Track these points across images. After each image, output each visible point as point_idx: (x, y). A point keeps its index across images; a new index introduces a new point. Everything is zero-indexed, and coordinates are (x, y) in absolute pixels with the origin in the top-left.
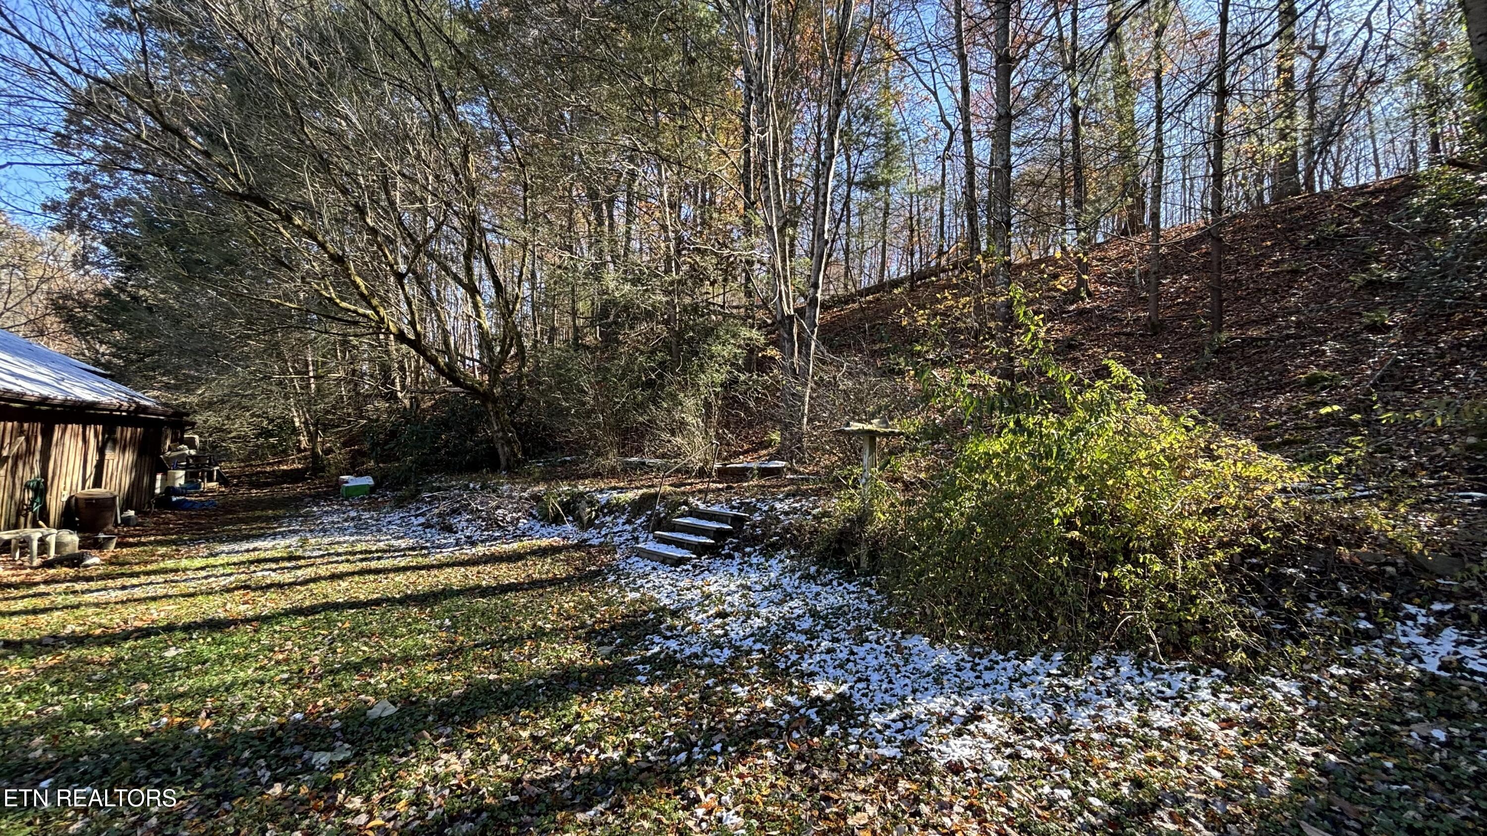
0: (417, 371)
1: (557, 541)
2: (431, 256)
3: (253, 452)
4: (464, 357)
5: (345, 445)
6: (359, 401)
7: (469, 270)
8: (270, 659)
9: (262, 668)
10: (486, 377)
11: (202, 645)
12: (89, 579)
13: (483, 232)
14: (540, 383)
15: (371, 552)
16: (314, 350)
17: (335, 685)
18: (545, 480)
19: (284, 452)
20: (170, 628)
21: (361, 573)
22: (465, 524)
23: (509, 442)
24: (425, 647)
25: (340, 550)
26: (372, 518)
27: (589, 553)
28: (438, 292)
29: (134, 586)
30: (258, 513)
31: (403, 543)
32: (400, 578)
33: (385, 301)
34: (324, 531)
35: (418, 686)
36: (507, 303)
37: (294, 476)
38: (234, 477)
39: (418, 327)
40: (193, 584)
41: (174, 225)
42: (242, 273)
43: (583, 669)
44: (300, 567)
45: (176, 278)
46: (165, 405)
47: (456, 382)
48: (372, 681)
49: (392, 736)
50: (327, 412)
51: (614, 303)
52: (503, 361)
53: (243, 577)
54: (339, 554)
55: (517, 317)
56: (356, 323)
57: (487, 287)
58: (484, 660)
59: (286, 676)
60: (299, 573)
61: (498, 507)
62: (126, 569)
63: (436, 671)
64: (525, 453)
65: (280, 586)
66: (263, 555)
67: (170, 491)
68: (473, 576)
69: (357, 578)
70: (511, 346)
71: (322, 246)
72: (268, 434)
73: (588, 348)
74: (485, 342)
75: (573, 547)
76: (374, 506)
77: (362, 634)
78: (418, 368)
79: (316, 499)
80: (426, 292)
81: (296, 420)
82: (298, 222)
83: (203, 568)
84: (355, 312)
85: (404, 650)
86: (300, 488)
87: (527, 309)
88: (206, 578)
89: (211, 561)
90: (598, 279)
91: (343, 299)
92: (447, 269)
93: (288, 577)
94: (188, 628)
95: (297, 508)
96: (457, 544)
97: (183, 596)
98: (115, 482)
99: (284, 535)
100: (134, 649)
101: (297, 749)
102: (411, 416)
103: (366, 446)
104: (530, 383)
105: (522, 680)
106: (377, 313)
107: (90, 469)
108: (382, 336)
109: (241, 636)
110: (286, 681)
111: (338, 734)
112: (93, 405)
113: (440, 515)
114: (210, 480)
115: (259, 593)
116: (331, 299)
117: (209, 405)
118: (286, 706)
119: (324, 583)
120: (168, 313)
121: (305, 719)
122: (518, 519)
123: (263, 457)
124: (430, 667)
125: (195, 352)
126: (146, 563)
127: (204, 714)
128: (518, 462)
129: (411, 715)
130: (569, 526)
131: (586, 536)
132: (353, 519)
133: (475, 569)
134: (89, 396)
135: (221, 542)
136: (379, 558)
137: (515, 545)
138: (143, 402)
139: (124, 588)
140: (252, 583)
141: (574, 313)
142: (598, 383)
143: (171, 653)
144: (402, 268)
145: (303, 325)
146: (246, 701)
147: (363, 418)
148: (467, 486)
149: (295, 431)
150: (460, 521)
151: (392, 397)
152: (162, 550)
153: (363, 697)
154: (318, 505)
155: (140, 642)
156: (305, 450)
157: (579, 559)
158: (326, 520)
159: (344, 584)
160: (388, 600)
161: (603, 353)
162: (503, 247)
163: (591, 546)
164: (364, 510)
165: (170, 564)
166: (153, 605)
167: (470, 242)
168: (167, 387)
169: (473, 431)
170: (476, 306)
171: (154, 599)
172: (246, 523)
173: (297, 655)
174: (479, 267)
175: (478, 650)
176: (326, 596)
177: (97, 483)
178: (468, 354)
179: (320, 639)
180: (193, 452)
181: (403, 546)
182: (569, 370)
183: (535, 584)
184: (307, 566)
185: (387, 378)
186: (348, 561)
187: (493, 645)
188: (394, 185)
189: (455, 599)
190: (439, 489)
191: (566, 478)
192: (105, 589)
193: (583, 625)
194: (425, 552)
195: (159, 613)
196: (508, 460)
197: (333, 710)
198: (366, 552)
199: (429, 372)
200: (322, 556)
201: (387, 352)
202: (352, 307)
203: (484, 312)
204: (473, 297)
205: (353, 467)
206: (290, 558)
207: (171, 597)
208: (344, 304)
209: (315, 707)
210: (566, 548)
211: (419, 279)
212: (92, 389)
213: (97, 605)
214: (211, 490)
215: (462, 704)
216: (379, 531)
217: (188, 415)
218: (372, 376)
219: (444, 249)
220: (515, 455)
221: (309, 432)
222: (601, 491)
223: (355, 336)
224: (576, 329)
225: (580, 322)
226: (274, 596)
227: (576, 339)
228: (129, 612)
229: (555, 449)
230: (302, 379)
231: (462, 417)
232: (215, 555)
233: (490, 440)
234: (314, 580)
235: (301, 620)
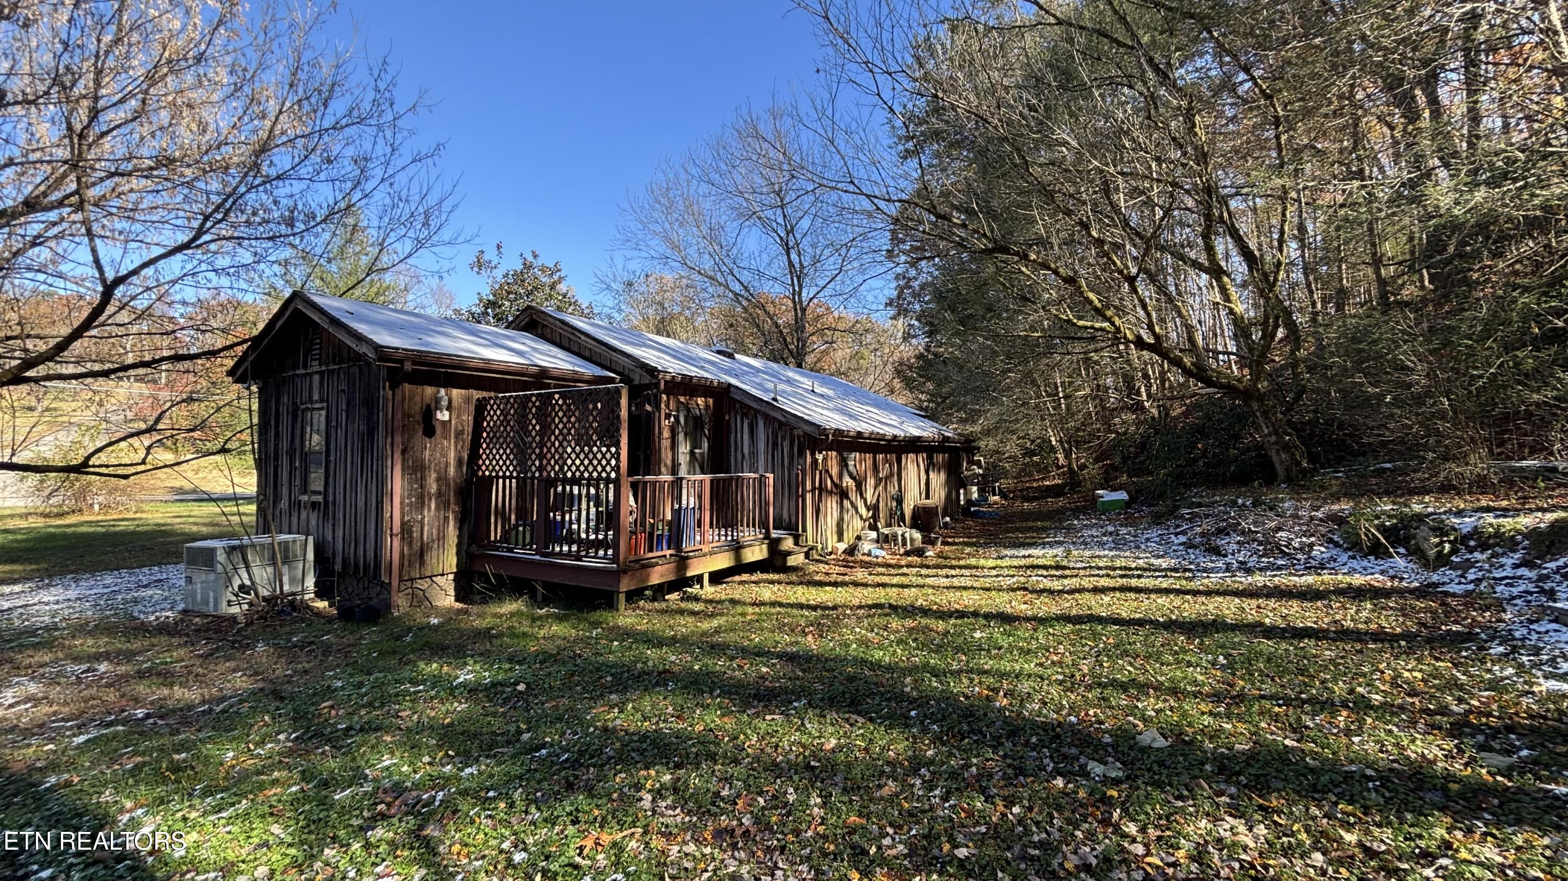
0: (1163, 378)
1: (1378, 580)
2: (1163, 249)
3: (1022, 470)
4: (1216, 353)
5: (1097, 460)
6: (1106, 415)
7: (1210, 249)
8: (1047, 658)
9: (1041, 665)
10: (1246, 371)
11: (997, 632)
12: (928, 567)
13: (1224, 201)
14: (1327, 368)
15: (1130, 569)
16: (1060, 371)
17: (1103, 699)
18: (1348, 495)
19: (1046, 468)
20: (975, 614)
21: (1122, 589)
22: (1236, 547)
23: (1286, 447)
24: (1195, 682)
25: (1101, 564)
26: (1129, 533)
27: (1443, 604)
28: (1176, 285)
29: (953, 576)
30: (1030, 524)
31: (1164, 563)
32: (1162, 600)
33: (1121, 311)
34: (1085, 544)
35: (1190, 725)
36: (1266, 275)
37: (1055, 491)
38: (1010, 492)
39: (1157, 329)
40: (987, 580)
41: (952, 291)
42: (999, 317)
43: (1449, 777)
44: (1066, 577)
45: (957, 334)
46: (959, 434)
47: (1208, 382)
48: (1140, 706)
49: (1165, 772)
50: (1078, 430)
51: (1455, 226)
52: (1266, 348)
53: (1022, 579)
54: (1099, 568)
55: (1282, 289)
56: (1093, 339)
57: (1237, 266)
58: (1276, 718)
59: (1060, 677)
60: (1066, 582)
61: (1279, 529)
62: (947, 562)
63: (1211, 713)
64: (1312, 458)
65: (1051, 592)
66: (1036, 562)
67: (969, 502)
68: (1251, 610)
69: (1118, 594)
70: (1276, 327)
71: (1056, 272)
72: (1031, 453)
73: (1407, 304)
74: (1241, 328)
75: (1412, 591)
76: (1130, 522)
77: (1126, 653)
78: (1163, 373)
79: (1076, 512)
80: (1162, 290)
81: (1053, 439)
82: (1033, 257)
83: (994, 568)
84: (1092, 327)
85: (1172, 680)
86: (1061, 502)
87: (1297, 275)
88: (997, 576)
89: (999, 562)
90: (1416, 200)
91: (1080, 318)
92: (1182, 258)
93: (1056, 585)
94: (988, 616)
95: (1060, 521)
96: (1227, 570)
97: (983, 589)
98: (937, 495)
99: (1051, 545)
100: (955, 626)
101: (1074, 751)
102: (1161, 425)
103: (1117, 460)
104: (1310, 370)
105: (1336, 761)
106: (1113, 323)
107: (923, 485)
108: (1122, 347)
109: (1024, 630)
110: (1061, 683)
111: (1110, 749)
112: (919, 439)
113: (1203, 535)
114: (994, 495)
115: (1035, 596)
116: (1069, 321)
117: (987, 432)
118: (1062, 707)
119: (1087, 595)
120: (955, 361)
121: (1078, 724)
122: (1311, 545)
123: (1030, 474)
124: (1203, 707)
125: (974, 389)
126: (959, 559)
127: (1002, 693)
128: (1304, 472)
129: (1185, 755)
130: (1401, 562)
131: (1435, 578)
132: (1111, 534)
133: (1254, 602)
134: (916, 432)
135: (1006, 547)
136: (1139, 577)
137: (1310, 579)
138: (946, 434)
139: (947, 577)
140: (1028, 585)
141: (1377, 262)
142: (1432, 352)
143: (978, 635)
144: (1134, 271)
145: (1050, 350)
146: (1031, 691)
147: (1110, 432)
148: (1234, 503)
149: (1053, 449)
150: (1230, 543)
151: (1138, 407)
152: (968, 550)
153: (1131, 718)
154: (1078, 518)
155: (959, 622)
156: (1063, 466)
157: (1426, 610)
158: (1086, 533)
159: (1107, 599)
160: (1151, 622)
161: (1438, 305)
162: (1254, 210)
163: (1446, 594)
164: (1121, 525)
165: (973, 561)
166: (965, 593)
167: (1208, 217)
168: (961, 421)
169: (1237, 437)
170: (1223, 290)
171: (965, 588)
172: (1022, 532)
173: (1068, 660)
174: (1222, 244)
175: (1267, 704)
176: (1090, 608)
177: (927, 497)
178: (1220, 348)
179: (1087, 649)
180: (981, 471)
181: (1164, 565)
182: (1374, 342)
183: (1344, 634)
184: (1072, 576)
185: (1131, 390)
186: (1108, 575)
187: (1288, 702)
188: (1117, 189)
189: (1230, 634)
190: (1200, 505)
191: (1388, 493)
192: (937, 576)
193: (1444, 710)
194: (1187, 574)
195: (969, 600)
196: (1287, 470)
197: (1102, 723)
198: (1126, 568)
199: (1175, 377)
200: (1085, 568)
201: (1128, 362)
202: (1089, 324)
203: (1234, 296)
204: (1219, 280)
205: (1107, 481)
206: (1058, 567)
207: (975, 588)
208: (1081, 323)
209: (1087, 715)
210: (1401, 592)
211: (1152, 278)
212: (918, 427)
213: (933, 587)
214: (996, 503)
215: (1248, 765)
216: (1138, 547)
217: (974, 441)
218: (1116, 389)
219: (1181, 235)
220: (1298, 464)
221: (1064, 450)
222: (1460, 513)
223: (1096, 351)
224: (1382, 283)
225: (1388, 272)
226: (1046, 600)
227: (1383, 296)
228: (952, 596)
229: (1364, 454)
230: (1054, 401)
231: (1221, 422)
232: (1002, 558)
233: (1259, 447)
234: (1081, 590)
235: (1069, 628)
